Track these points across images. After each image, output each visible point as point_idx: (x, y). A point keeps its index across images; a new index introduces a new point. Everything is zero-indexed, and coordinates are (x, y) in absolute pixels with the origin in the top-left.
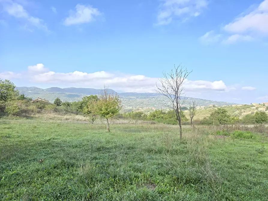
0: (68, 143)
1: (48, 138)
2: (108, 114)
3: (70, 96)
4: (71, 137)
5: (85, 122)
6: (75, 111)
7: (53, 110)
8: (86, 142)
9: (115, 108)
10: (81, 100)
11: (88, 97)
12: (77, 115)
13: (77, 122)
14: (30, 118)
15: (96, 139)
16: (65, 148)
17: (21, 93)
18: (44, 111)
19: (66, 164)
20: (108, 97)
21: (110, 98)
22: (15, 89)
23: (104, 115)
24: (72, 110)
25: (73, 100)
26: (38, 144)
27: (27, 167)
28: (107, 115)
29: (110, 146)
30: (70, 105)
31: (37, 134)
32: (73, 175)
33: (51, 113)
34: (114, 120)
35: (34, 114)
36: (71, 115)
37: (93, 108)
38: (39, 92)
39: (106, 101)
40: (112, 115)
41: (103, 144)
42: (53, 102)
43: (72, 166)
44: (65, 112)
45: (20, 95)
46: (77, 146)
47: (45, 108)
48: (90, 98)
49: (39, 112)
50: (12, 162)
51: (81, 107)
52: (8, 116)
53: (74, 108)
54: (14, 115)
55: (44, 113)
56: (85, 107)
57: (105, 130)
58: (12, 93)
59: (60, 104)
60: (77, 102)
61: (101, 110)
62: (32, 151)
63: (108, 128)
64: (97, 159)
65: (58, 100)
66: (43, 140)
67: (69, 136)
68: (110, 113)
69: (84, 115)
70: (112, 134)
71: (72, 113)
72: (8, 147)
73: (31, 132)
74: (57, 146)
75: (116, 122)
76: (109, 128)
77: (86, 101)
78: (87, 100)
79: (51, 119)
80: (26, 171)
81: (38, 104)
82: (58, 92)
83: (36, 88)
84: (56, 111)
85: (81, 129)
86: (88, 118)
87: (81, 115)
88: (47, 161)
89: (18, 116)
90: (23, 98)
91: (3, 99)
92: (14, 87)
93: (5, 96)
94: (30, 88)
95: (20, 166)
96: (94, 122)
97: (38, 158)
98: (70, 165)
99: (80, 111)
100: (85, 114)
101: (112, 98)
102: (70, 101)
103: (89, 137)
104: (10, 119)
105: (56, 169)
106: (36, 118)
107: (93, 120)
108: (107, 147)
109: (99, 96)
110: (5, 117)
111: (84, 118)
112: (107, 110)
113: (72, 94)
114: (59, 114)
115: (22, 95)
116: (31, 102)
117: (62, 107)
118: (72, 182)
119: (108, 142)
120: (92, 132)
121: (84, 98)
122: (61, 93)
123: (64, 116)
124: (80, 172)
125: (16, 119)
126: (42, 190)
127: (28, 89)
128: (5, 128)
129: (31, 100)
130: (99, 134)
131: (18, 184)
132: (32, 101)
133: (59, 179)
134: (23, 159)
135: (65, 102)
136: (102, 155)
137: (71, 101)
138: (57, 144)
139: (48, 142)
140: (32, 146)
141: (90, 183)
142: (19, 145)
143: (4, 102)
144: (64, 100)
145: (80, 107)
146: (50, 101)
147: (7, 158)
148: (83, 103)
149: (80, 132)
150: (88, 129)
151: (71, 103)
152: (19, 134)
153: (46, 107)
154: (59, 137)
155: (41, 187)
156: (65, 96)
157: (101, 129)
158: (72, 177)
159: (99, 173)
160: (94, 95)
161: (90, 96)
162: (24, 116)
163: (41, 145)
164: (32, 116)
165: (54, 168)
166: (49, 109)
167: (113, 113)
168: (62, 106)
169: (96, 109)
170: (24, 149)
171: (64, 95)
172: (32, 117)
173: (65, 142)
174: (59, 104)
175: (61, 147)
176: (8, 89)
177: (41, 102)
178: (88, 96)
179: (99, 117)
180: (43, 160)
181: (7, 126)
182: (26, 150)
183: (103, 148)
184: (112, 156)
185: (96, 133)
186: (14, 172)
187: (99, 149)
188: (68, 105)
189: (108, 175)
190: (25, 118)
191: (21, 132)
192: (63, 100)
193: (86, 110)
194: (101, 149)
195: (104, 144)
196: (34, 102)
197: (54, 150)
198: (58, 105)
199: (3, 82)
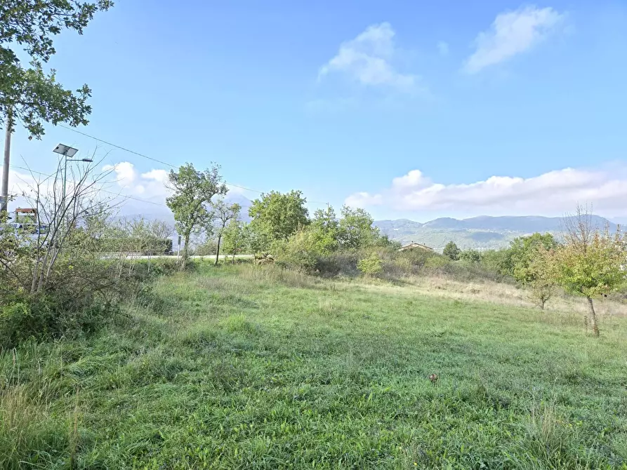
0: (486, 347)
1: (439, 330)
2: (592, 284)
3: (478, 237)
4: (489, 336)
5: (519, 301)
6: (493, 273)
7: (443, 268)
8: (531, 355)
9: (615, 270)
10: (508, 246)
11: (526, 240)
12: (499, 284)
13: (499, 299)
14: (399, 283)
15: (559, 351)
16: (481, 359)
17: (381, 234)
18: (425, 271)
19: (490, 397)
20: (591, 236)
21: (596, 241)
22: (373, 226)
23: (581, 287)
24: (485, 270)
25: (485, 247)
26: (421, 339)
27: (406, 384)
28: (589, 287)
29: (605, 375)
30: (480, 258)
31: (415, 319)
32: (511, 429)
33: (440, 275)
34: (612, 304)
35: (406, 276)
36: (482, 282)
37: (545, 265)
38: (412, 230)
39: (585, 250)
40: (606, 290)
41: (582, 367)
42: (440, 251)
43: (505, 406)
44: (468, 273)
45: (380, 237)
46: (507, 360)
47: (426, 265)
48: (531, 240)
49: (415, 272)
50: (380, 369)
51: (509, 264)
52: (362, 276)
53: (490, 266)
54: (372, 275)
55: (425, 274)
56: (518, 265)
57: (584, 330)
58: (368, 233)
59: (458, 256)
60: (496, 251)
61: (570, 273)
62: (412, 352)
63: (593, 323)
64: (570, 403)
65: (451, 246)
66: (429, 332)
67: (485, 333)
68: (600, 284)
69: (518, 284)
70: (609, 344)
71: (486, 276)
72: (369, 337)
73: (405, 312)
74: (461, 352)
75: (617, 311)
76: (596, 326)
77: (522, 249)
78: (523, 245)
79: (439, 288)
80: (406, 392)
81: (413, 254)
82: (452, 229)
83: (406, 222)
84: (449, 271)
85: (511, 317)
86: (528, 293)
87: (509, 283)
88: (445, 382)
89: (378, 277)
90: (385, 242)
91: (355, 246)
92: (371, 222)
93: (356, 239)
94: (398, 221)
95: (395, 380)
96: (545, 305)
97: (425, 369)
98: (500, 402)
99: (506, 273)
100: (519, 282)
101: (603, 241)
102: (479, 249)
103: (537, 342)
104: (365, 284)
105: (466, 404)
106: (410, 283)
107: (542, 298)
108: (597, 377)
109: (558, 236)
110: (357, 279)
111: (517, 293)
112: (588, 275)
113: (483, 231)
114: (456, 279)
115: (383, 238)
116: (400, 250)
117: (461, 263)
118: (512, 446)
119: (599, 364)
120: (546, 331)
121: (516, 240)
122: (458, 231)
123: (467, 283)
124: (530, 426)
125: (376, 285)
126: (445, 443)
127: (392, 224)
128: (360, 300)
129: (399, 246)
130: (565, 337)
131: (397, 416)
132: (402, 249)
133: (478, 428)
134: (398, 365)
135: (467, 250)
136: (584, 396)
137: (481, 249)
138: (459, 346)
139: (441, 339)
140: (411, 343)
141: (561, 463)
142: (387, 336)
143: (356, 250)
144: (465, 245)
145: (506, 262)
146: (435, 250)
147: (372, 359)
148: (512, 254)
149: (510, 325)
150: (532, 322)
151: (483, 254)
152: (385, 315)
153: (427, 262)
154: (462, 331)
155: (442, 435)
156: (466, 238)
157: (571, 324)
158: (509, 433)
159: (582, 443)
160: (543, 234)
161: (531, 235)
162: (390, 280)
163: (427, 343)
164: (403, 279)
165: (464, 400)
166: (435, 266)
167: (607, 282)
168: (461, 260)
169: (554, 271)
170: (398, 346)
171: (464, 234)
172: (403, 282)
173: (477, 344)
174: (453, 255)
175: (470, 354)
176: (361, 226)
177: (419, 251)
178: (526, 235)
179: (561, 290)
180: (435, 377)
181: (362, 297)
182: (400, 348)
183: (585, 377)
184: (617, 405)
185: (557, 335)
186: (386, 389)
187: (571, 379)
188: (476, 257)
189: (613, 455)
190: (390, 284)
191: (386, 311)
192: (463, 246)
193: (523, 272)
194: (580, 379)
195: (585, 368)
196: (405, 251)
197: (456, 358)
198: (452, 258)
199: (354, 214)
